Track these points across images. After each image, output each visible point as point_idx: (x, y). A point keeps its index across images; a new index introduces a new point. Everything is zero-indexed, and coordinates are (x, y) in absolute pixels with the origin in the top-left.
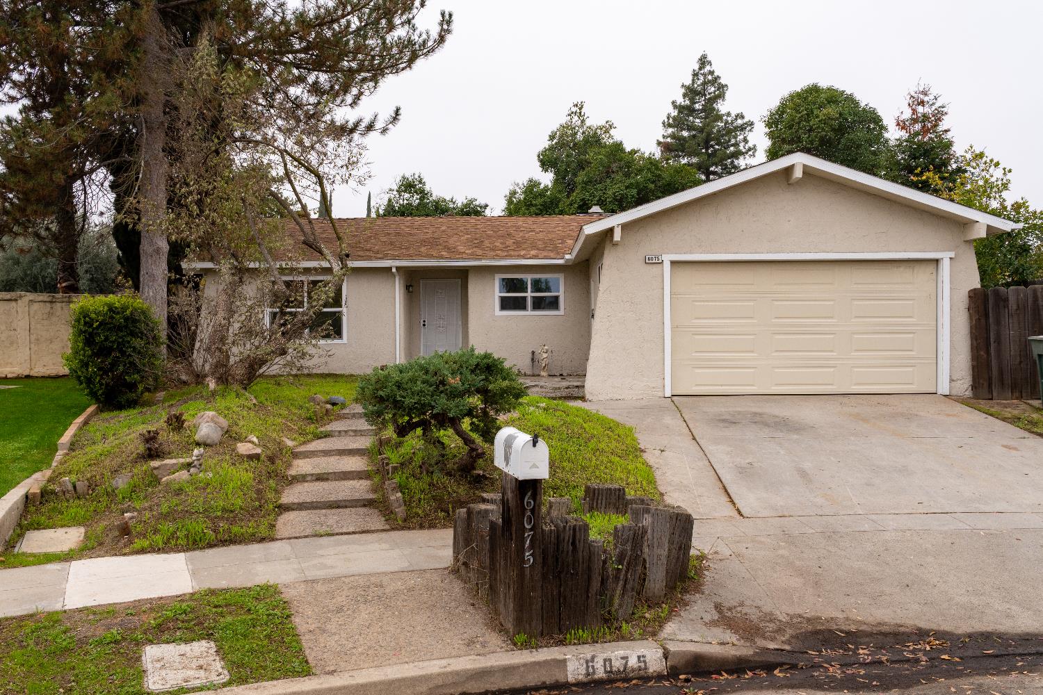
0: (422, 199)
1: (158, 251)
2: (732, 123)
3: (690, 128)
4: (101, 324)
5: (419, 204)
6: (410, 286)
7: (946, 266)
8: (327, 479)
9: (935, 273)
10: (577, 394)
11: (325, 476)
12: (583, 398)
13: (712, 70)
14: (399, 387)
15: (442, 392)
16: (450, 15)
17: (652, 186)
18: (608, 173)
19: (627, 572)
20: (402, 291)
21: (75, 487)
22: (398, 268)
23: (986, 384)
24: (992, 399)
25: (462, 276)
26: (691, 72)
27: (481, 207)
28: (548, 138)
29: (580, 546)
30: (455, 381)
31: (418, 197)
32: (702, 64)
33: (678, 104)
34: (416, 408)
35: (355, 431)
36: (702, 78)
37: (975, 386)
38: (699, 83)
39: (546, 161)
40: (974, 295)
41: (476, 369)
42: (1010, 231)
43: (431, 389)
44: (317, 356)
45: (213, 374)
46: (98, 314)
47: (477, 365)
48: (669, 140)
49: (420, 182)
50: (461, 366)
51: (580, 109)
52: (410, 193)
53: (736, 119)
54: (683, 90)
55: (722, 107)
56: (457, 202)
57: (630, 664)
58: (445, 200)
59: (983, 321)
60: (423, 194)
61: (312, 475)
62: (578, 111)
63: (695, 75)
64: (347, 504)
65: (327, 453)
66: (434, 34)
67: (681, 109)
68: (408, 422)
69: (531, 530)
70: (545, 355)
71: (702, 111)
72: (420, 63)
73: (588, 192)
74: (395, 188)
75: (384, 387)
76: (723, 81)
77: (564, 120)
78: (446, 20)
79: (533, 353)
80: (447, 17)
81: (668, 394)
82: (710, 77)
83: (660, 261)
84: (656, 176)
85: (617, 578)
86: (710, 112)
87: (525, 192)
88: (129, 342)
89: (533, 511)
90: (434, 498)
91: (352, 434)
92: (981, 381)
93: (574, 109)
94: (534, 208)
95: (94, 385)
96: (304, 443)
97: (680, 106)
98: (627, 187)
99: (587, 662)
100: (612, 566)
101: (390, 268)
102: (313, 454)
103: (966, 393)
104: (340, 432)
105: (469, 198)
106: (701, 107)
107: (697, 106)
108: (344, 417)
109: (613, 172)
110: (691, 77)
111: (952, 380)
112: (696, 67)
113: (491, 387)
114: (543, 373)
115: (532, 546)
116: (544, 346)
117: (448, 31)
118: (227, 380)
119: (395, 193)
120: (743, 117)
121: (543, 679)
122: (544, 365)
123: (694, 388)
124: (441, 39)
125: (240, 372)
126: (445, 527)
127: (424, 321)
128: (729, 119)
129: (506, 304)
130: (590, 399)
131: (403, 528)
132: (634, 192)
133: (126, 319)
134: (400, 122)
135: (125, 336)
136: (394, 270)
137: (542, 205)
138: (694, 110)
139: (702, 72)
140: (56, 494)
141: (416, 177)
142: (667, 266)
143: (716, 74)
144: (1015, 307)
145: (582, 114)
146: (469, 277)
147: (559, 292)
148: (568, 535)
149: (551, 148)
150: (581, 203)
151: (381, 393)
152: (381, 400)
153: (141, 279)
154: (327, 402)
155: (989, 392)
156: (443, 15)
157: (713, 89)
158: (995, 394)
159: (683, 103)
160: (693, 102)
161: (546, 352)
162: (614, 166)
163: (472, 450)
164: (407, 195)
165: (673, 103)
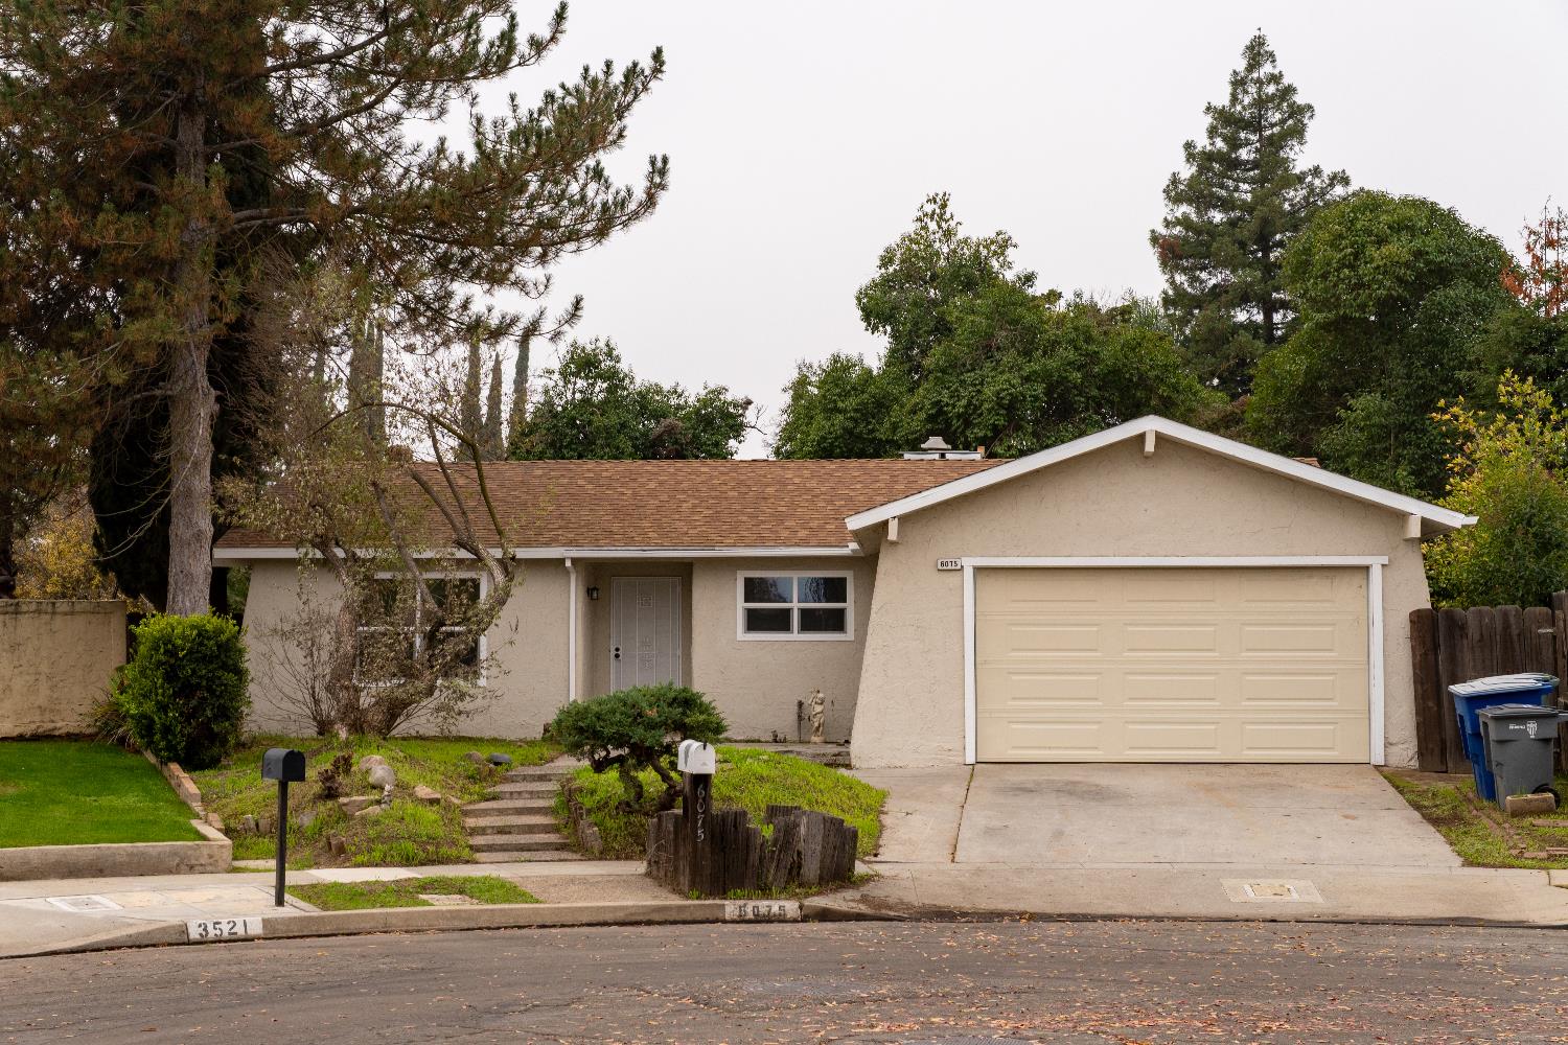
0: (611, 390)
1: (199, 535)
2: (1323, 192)
3: (1226, 205)
4: (190, 652)
5: (605, 402)
6: (595, 589)
7: (1376, 574)
8: (510, 833)
9: (1364, 587)
10: (840, 761)
11: (508, 829)
12: (848, 766)
13: (1276, 72)
14: (598, 718)
15: (639, 724)
16: (665, 160)
17: (1077, 376)
18: (987, 349)
19: (780, 852)
20: (581, 599)
21: (257, 825)
22: (574, 561)
23: (1437, 751)
24: (1446, 772)
25: (682, 573)
26: (1228, 77)
27: (736, 406)
28: (878, 263)
29: (740, 829)
30: (652, 713)
31: (605, 385)
32: (1253, 59)
33: (1199, 149)
34: (614, 738)
35: (531, 793)
36: (1252, 89)
37: (1422, 753)
38: (1247, 100)
39: (875, 310)
40: (1418, 619)
41: (673, 702)
42: (1460, 527)
43: (630, 720)
44: (480, 697)
45: (342, 720)
46: (184, 637)
47: (675, 699)
48: (1177, 230)
49: (609, 354)
50: (659, 699)
51: (944, 206)
52: (587, 377)
53: (1332, 185)
54: (1208, 120)
55: (1301, 158)
56: (686, 394)
57: (772, 911)
58: (659, 391)
59: (1431, 657)
60: (614, 378)
61: (493, 827)
62: (938, 211)
63: (1238, 83)
64: (539, 847)
65: (501, 812)
66: (639, 194)
67: (1203, 161)
68: (605, 757)
69: (702, 813)
70: (819, 708)
71: (1255, 165)
72: (616, 234)
73: (948, 388)
74: (556, 365)
75: (583, 719)
76: (1300, 99)
77: (911, 228)
78: (659, 170)
79: (800, 704)
80: (659, 164)
81: (971, 759)
82: (1271, 89)
83: (959, 567)
84: (1087, 355)
85: (772, 858)
86: (1272, 169)
87: (822, 384)
88: (219, 678)
89: (704, 799)
90: (630, 834)
91: (527, 796)
92: (1431, 746)
93: (929, 208)
94: (841, 417)
95: (175, 736)
96: (470, 803)
97: (1204, 153)
98: (1027, 379)
99: (740, 907)
100: (769, 848)
101: (562, 561)
102: (485, 813)
103: (1412, 763)
104: (511, 793)
105: (712, 386)
106: (1253, 156)
107: (1244, 154)
108: (512, 780)
109: (998, 349)
110: (1229, 89)
111: (1388, 744)
112: (1241, 65)
113: (687, 720)
114: (814, 739)
115: (703, 826)
116: (818, 692)
117: (662, 186)
118: (361, 727)
119: (556, 376)
120: (1346, 181)
121: (708, 916)
122: (816, 724)
123: (1010, 752)
124: (650, 201)
125: (376, 718)
126: (641, 859)
127: (617, 650)
128: (1317, 182)
129: (756, 621)
130: (857, 766)
131: (600, 859)
132: (1040, 389)
133: (219, 646)
134: (582, 320)
135: (216, 669)
136: (568, 564)
137: (856, 411)
138: (1236, 164)
139: (1255, 75)
140: (238, 831)
141: (601, 344)
142: (968, 574)
143: (1286, 81)
144: (1477, 637)
145: (948, 216)
146: (694, 576)
147: (844, 600)
148: (730, 819)
149: (886, 283)
150: (933, 411)
151: (580, 724)
152: (581, 730)
153: (171, 580)
154: (490, 761)
155: (1442, 762)
156: (653, 162)
157: (1278, 116)
158: (1450, 765)
159: (1209, 148)
160: (1234, 144)
161: (821, 704)
162: (1001, 336)
163: (671, 787)
164: (581, 383)
165: (1189, 146)
